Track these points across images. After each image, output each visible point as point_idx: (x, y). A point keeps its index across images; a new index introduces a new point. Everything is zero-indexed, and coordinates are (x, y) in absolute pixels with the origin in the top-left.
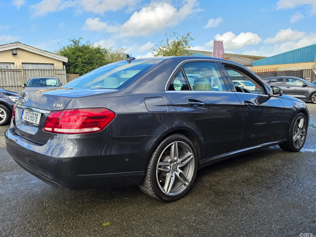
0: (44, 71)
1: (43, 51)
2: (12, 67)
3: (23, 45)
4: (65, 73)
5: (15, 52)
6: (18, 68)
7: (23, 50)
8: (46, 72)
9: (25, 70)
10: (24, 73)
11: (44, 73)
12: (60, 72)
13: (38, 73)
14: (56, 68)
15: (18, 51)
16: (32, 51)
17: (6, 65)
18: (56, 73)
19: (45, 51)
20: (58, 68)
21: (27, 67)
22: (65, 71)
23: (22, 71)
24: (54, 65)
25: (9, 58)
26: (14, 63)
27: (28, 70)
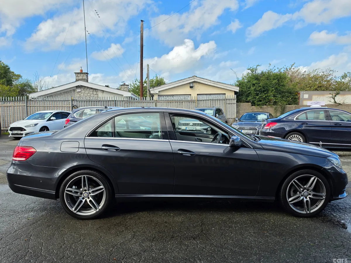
0: (215, 101)
1: (216, 82)
2: (189, 98)
3: (198, 79)
4: (236, 102)
5: (192, 85)
6: (193, 99)
7: (199, 83)
8: (217, 102)
9: (199, 100)
10: (198, 103)
11: (215, 103)
12: (230, 102)
13: (210, 102)
14: (227, 98)
15: (195, 84)
16: (206, 83)
17: (184, 97)
18: (226, 103)
19: (218, 82)
20: (229, 98)
21: (201, 98)
22: (236, 101)
23: (196, 101)
24: (226, 94)
25: (187, 90)
26: (191, 95)
27: (201, 100)
